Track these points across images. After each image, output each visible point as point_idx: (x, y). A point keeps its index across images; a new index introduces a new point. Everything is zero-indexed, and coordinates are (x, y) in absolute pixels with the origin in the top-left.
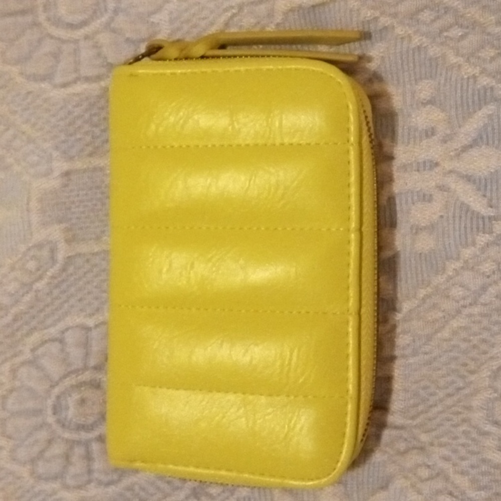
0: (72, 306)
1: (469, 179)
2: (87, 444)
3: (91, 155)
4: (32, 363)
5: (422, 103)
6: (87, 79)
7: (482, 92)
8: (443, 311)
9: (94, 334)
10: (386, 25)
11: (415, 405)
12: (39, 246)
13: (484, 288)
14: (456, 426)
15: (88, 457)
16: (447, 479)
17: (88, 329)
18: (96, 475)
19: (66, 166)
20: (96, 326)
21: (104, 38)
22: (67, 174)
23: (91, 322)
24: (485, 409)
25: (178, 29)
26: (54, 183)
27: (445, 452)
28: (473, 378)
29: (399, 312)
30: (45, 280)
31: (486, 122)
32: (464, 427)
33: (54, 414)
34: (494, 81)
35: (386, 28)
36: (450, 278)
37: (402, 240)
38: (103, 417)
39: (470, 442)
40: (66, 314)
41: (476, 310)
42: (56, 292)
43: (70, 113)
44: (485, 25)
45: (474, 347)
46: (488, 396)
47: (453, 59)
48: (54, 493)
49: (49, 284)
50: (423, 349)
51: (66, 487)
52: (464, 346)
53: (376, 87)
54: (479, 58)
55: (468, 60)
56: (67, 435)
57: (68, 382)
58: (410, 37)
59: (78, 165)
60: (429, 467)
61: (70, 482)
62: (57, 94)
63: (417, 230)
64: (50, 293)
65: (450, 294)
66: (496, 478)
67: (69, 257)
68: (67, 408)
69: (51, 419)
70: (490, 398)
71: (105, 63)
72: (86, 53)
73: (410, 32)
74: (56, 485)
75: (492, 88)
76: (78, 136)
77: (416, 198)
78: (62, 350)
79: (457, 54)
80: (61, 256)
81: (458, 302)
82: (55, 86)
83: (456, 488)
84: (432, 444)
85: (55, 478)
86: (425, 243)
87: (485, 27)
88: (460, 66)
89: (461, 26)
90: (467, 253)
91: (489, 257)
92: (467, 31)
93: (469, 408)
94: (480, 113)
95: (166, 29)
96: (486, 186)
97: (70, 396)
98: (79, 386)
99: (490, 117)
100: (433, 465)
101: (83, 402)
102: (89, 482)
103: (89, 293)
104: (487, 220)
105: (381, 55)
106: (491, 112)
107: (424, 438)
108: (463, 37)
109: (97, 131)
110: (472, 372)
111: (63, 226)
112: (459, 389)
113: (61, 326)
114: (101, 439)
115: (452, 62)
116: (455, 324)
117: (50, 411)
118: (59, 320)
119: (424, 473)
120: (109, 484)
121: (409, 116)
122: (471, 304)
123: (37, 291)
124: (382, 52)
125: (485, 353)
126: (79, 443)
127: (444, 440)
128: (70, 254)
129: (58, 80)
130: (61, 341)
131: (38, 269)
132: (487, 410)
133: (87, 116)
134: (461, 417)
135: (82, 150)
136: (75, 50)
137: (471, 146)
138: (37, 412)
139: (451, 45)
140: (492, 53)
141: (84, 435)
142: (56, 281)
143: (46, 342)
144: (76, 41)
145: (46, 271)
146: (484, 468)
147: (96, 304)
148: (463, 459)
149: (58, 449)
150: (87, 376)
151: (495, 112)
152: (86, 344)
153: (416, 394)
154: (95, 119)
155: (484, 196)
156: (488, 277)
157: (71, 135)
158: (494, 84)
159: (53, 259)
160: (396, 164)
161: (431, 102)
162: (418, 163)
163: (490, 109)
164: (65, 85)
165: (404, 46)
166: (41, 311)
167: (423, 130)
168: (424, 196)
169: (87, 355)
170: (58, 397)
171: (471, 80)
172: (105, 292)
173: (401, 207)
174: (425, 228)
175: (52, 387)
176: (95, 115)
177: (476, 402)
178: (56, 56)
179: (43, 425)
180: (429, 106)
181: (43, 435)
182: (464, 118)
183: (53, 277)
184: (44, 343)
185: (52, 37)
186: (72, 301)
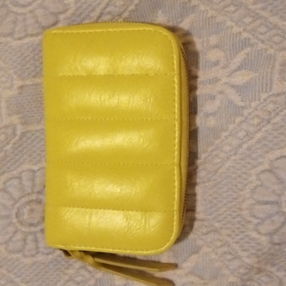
0: (25, 160)
1: (233, 86)
2: (35, 233)
3: (34, 77)
4: (4, 190)
5: (212, 47)
6: (32, 35)
7: (244, 41)
8: (221, 158)
9: (38, 174)
10: (195, 4)
11: (211, 208)
12: (6, 127)
13: (240, 146)
14: (234, 218)
15: (36, 241)
16: (229, 246)
17: (34, 172)
18: (41, 250)
19: (21, 83)
20: (39, 170)
21: (39, 12)
22: (21, 87)
23: (35, 168)
24: (249, 209)
25: (80, 7)
26: (14, 92)
27: (228, 232)
28: (242, 193)
29: (200, 159)
30: (11, 145)
31: (245, 57)
32: (239, 219)
33: (17, 217)
34: (250, 35)
35: (195, 6)
36: (223, 141)
37: (199, 120)
38: (43, 219)
39: (241, 227)
40: (22, 164)
41: (238, 157)
42: (16, 151)
43: (23, 54)
44: (247, 5)
45: (239, 176)
46: (250, 203)
47: (229, 23)
48: (18, 260)
49: (12, 147)
50: (213, 178)
51: (25, 256)
52: (234, 176)
53: (188, 38)
54: (243, 22)
55: (237, 24)
56: (24, 229)
57: (24, 200)
58: (207, 10)
59: (28, 82)
60: (220, 240)
61: (27, 253)
62: (16, 44)
63: (207, 115)
64: (13, 152)
65: (223, 149)
66: (252, 245)
67: (23, 133)
68: (24, 214)
69: (15, 221)
70: (251, 204)
71: (41, 27)
72: (30, 21)
73: (208, 8)
74: (19, 255)
75: (249, 39)
76: (27, 66)
77: (207, 97)
78: (20, 183)
79: (232, 20)
80: (18, 133)
81: (227, 154)
82: (15, 39)
83: (234, 250)
84: (221, 228)
85: (19, 251)
86: (212, 122)
87: (247, 6)
88: (232, 27)
89: (235, 5)
90: (231, 127)
91: (242, 129)
92: (237, 8)
93: (241, 209)
94: (242, 52)
95: (73, 7)
96: (241, 90)
97: (25, 207)
98: (29, 202)
99: (248, 54)
100: (223, 239)
101: (32, 211)
102: (37, 253)
103: (34, 152)
104: (240, 109)
105: (192, 21)
106: (248, 52)
107: (217, 225)
108: (235, 11)
109: (38, 63)
110: (241, 190)
111: (19, 116)
112: (235, 199)
113: (19, 170)
114: (42, 231)
115: (229, 25)
116: (227, 165)
117: (14, 216)
118: (18, 167)
119: (219, 244)
120: (48, 254)
121: (205, 54)
122: (234, 154)
123: (6, 151)
124: (192, 19)
125: (246, 179)
126: (30, 233)
127: (228, 226)
128: (23, 131)
129: (16, 36)
130: (20, 178)
131: (6, 140)
132: (250, 210)
133: (32, 55)
134: (236, 213)
135: (29, 74)
136: (24, 19)
137: (236, 70)
138: (8, 217)
139: (229, 16)
140: (250, 20)
141: (32, 229)
142: (17, 145)
143: (11, 179)
144: (25, 14)
145: (10, 140)
146: (246, 239)
147: (38, 158)
148: (237, 235)
149: (19, 236)
150: (34, 197)
151: (250, 52)
152: (33, 180)
153: (211, 202)
154: (37, 57)
155: (240, 95)
156: (242, 139)
157: (24, 66)
158: (250, 36)
159: (14, 134)
160: (199, 80)
161: (217, 46)
162: (210, 80)
163: (248, 50)
164: (20, 39)
165: (204, 16)
166: (8, 162)
167: (213, 62)
168: (211, 96)
169: (34, 186)
170: (18, 209)
171: (238, 34)
172: (43, 151)
173: (200, 102)
174: (211, 114)
175: (15, 203)
176: (36, 54)
177: (244, 206)
178: (15, 22)
179: (10, 224)
180: (216, 49)
181: (11, 229)
182: (234, 55)
183: (14, 144)
185: (13, 12)
186: (25, 156)
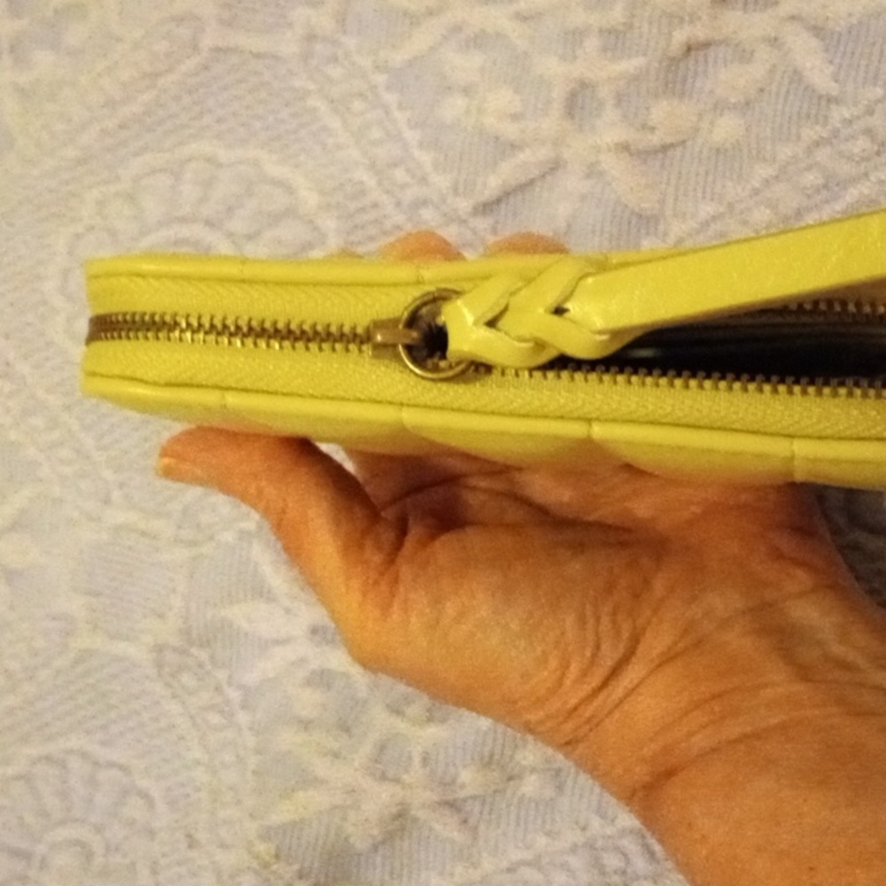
4: (131, 198)
9: (226, 174)
30: (177, 76)
49: (179, 83)
64: (178, 98)
78: (174, 188)
90: (785, 152)
91: (816, 164)
96: (838, 46)
104: (824, 102)
123: (162, 90)
130: (177, 175)
131: (168, 56)
145: (180, 62)
155: (831, 62)
156: (809, 197)
159: (195, 46)
166: (160, 123)
168: (744, 51)
184: (154, 172)
186: (207, 120)
